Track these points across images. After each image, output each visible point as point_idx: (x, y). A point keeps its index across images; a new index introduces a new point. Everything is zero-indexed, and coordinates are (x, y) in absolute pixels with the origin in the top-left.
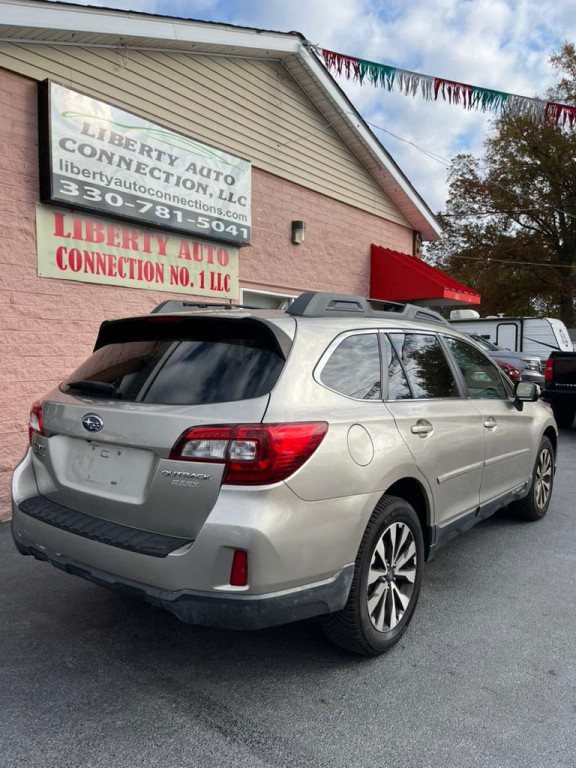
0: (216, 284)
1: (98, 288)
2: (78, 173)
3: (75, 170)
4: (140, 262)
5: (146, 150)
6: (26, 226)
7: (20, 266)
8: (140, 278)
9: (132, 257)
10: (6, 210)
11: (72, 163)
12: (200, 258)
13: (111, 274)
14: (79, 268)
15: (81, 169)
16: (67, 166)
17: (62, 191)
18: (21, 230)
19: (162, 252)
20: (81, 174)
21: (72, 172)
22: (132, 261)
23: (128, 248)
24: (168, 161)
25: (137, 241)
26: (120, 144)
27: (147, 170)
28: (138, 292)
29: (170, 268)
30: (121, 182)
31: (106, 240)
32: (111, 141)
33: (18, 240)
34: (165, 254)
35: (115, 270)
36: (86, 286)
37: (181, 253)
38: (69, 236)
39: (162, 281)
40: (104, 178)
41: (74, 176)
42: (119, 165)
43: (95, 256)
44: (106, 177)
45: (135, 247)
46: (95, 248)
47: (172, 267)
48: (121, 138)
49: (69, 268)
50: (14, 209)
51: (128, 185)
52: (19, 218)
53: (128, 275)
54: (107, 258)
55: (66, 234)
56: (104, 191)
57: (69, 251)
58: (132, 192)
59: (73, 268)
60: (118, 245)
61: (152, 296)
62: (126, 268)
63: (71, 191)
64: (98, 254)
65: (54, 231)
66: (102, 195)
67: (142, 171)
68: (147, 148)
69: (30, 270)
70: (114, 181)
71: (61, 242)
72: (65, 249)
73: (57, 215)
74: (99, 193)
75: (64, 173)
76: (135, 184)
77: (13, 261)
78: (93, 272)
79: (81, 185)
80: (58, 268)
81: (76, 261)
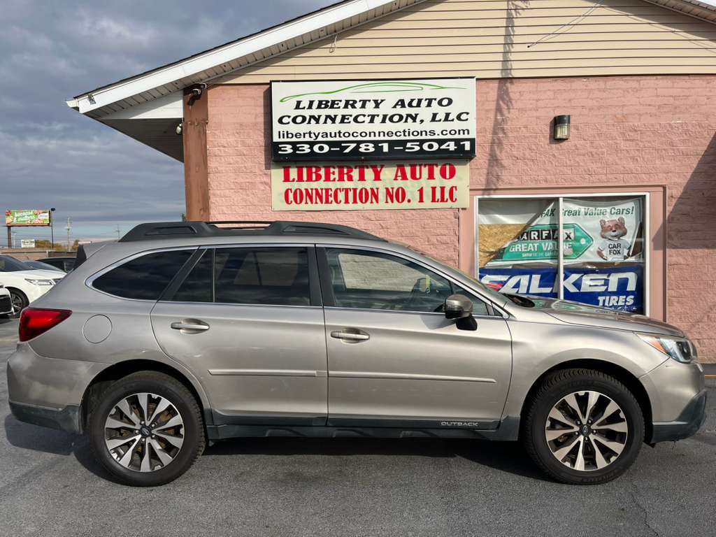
0: (438, 196)
1: (317, 213)
2: (292, 137)
3: (290, 136)
4: (355, 190)
5: (349, 104)
6: (265, 179)
7: (261, 206)
8: (355, 202)
9: (346, 187)
10: (251, 172)
11: (287, 132)
12: (418, 176)
13: (327, 202)
14: (301, 201)
15: (294, 134)
16: (283, 134)
17: (280, 152)
18: (262, 183)
19: (377, 178)
20: (294, 137)
21: (288, 137)
22: (347, 191)
23: (344, 180)
24: (374, 105)
25: (352, 174)
26: (326, 106)
27: (351, 119)
28: (354, 213)
29: (385, 190)
30: (327, 134)
31: (323, 178)
32: (319, 107)
33: (259, 189)
34: (380, 180)
35: (331, 199)
36: (309, 213)
37: (396, 176)
38: (293, 180)
39: (377, 202)
40: (312, 135)
41: (289, 140)
42: (325, 122)
43: (314, 191)
44: (314, 134)
45: (350, 179)
46: (314, 185)
47: (387, 189)
48: (327, 102)
49: (293, 202)
50: (257, 170)
51: (333, 135)
52: (260, 175)
53: (343, 201)
54: (324, 191)
55: (291, 179)
56: (312, 144)
57: (293, 191)
58: (338, 139)
59: (296, 202)
60: (334, 180)
61: (367, 214)
62: (341, 196)
63: (304, 150)
64: (316, 190)
65: (283, 179)
66: (311, 148)
67: (346, 121)
68: (351, 102)
69: (267, 208)
70: (321, 135)
71: (288, 185)
72: (291, 190)
73: (284, 168)
74: (309, 146)
75: (282, 140)
76: (340, 132)
77: (256, 203)
78: (312, 203)
79: (294, 144)
80: (285, 203)
81: (299, 196)
